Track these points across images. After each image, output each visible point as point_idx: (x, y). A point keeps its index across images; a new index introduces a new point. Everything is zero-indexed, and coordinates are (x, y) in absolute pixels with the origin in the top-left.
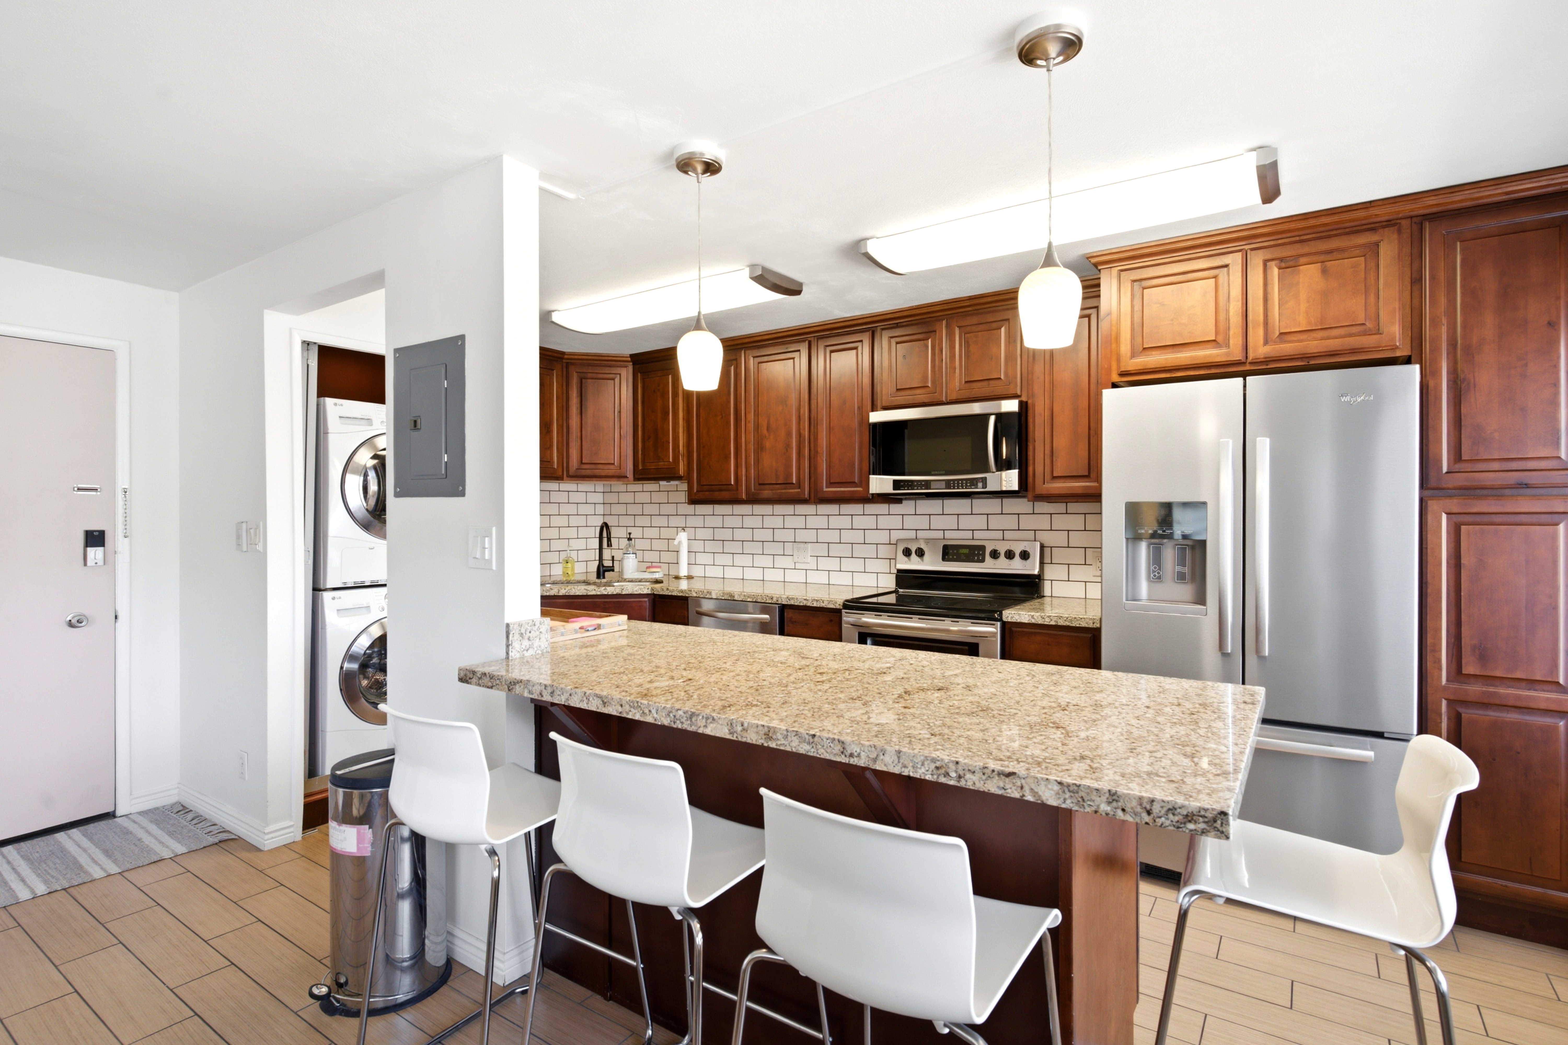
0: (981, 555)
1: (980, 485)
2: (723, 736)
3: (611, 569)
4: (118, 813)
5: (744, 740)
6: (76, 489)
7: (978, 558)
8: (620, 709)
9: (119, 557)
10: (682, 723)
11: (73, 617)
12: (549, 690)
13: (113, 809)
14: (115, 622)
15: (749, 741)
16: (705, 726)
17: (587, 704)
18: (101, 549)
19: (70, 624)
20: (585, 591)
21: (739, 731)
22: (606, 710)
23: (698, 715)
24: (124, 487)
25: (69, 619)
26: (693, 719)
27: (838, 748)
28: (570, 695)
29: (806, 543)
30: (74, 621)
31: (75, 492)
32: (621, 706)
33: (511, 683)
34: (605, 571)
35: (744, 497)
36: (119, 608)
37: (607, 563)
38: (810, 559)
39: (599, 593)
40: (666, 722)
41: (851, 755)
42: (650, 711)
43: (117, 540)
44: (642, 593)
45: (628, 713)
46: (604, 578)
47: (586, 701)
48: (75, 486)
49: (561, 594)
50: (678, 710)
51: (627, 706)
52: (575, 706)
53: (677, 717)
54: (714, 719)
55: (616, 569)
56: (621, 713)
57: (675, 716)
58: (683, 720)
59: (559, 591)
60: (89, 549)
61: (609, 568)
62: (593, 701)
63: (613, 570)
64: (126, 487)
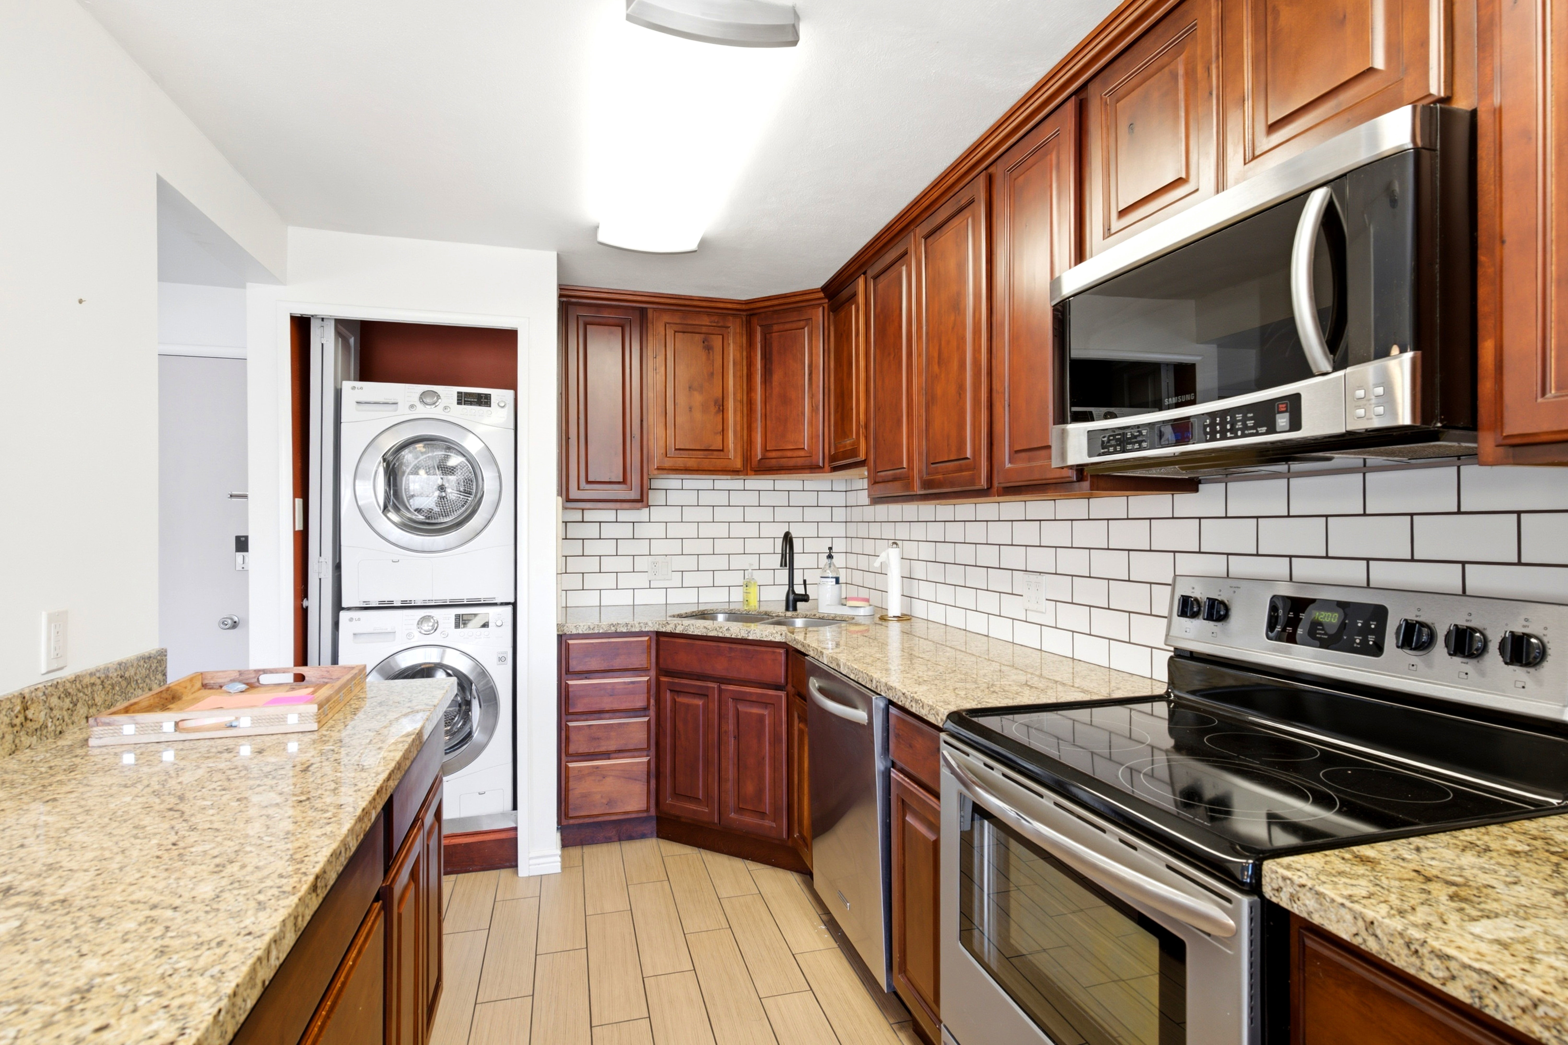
0: (1372, 632)
1: (1282, 420)
7: (1365, 641)
20: (705, 630)
29: (1040, 573)
34: (796, 601)
37: (799, 590)
44: (773, 640)
46: (795, 610)
48: (227, 492)
49: (677, 631)
59: (676, 627)
61: (802, 597)
63: (807, 601)
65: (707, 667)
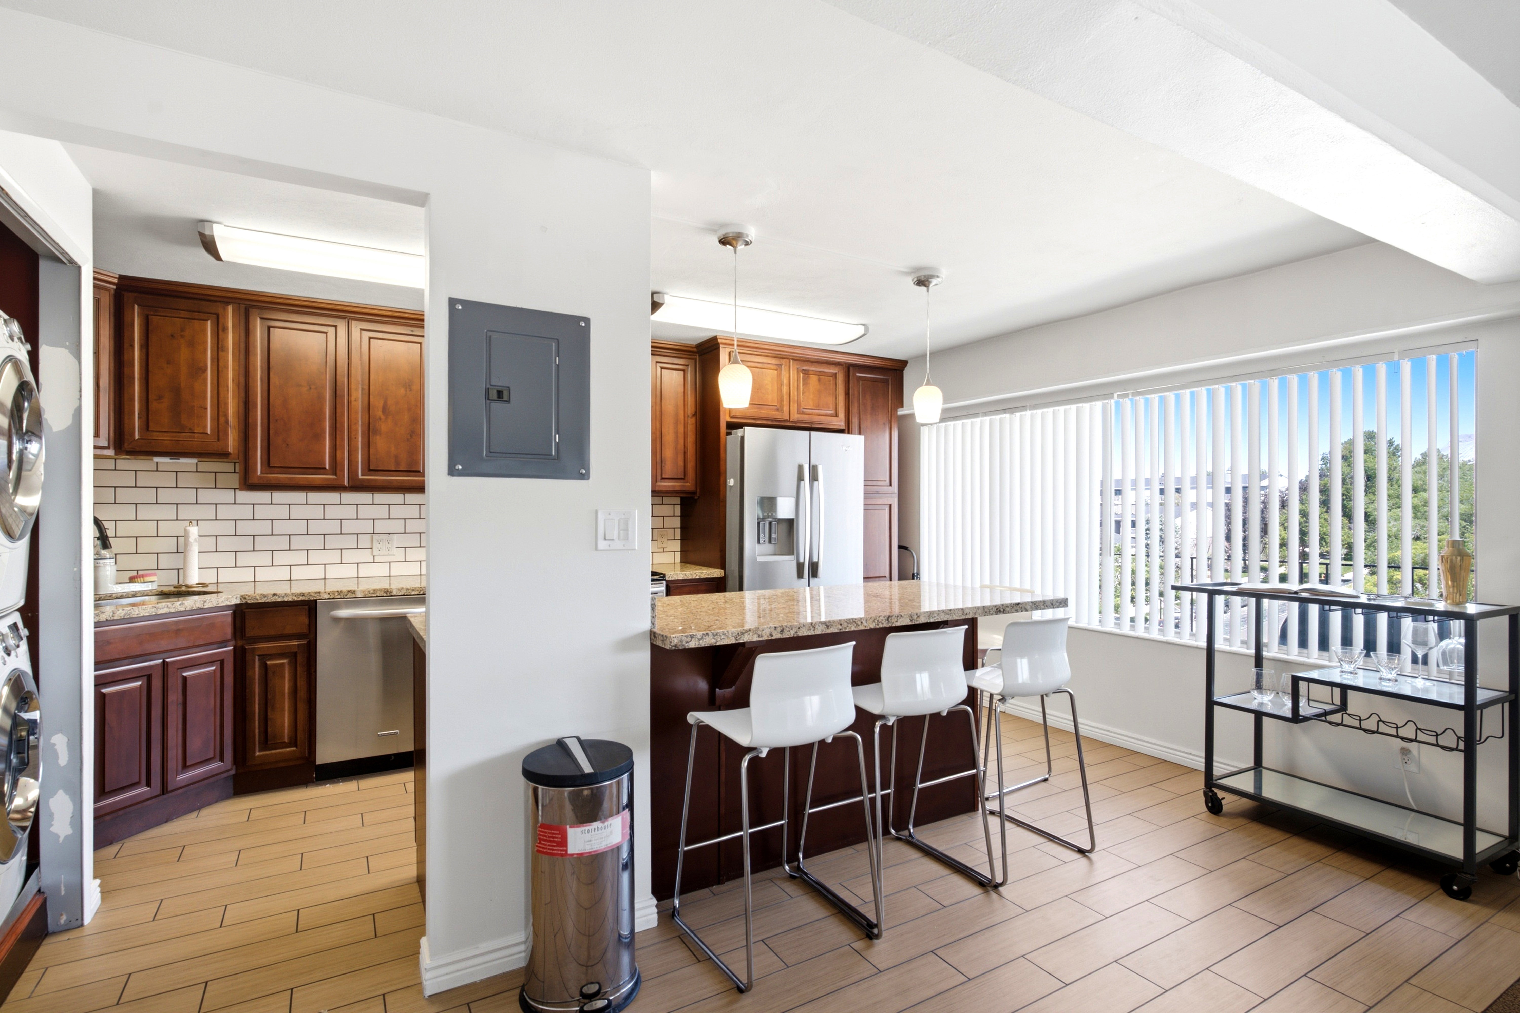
2: (907, 624)
5: (918, 623)
8: (840, 627)
10: (883, 624)
12: (779, 630)
15: (921, 622)
16: (897, 621)
17: (814, 630)
21: (915, 619)
22: (829, 631)
23: (892, 616)
26: (889, 620)
27: (961, 612)
28: (799, 628)
29: (389, 534)
32: (841, 625)
33: (738, 634)
35: (346, 484)
38: (395, 551)
40: (872, 626)
41: (966, 614)
42: (862, 622)
45: (846, 628)
47: (812, 629)
50: (879, 617)
51: (846, 624)
52: (803, 635)
53: (880, 621)
54: (901, 616)
56: (841, 629)
57: (878, 621)
58: (883, 622)
62: (819, 628)
65: (151, 647)
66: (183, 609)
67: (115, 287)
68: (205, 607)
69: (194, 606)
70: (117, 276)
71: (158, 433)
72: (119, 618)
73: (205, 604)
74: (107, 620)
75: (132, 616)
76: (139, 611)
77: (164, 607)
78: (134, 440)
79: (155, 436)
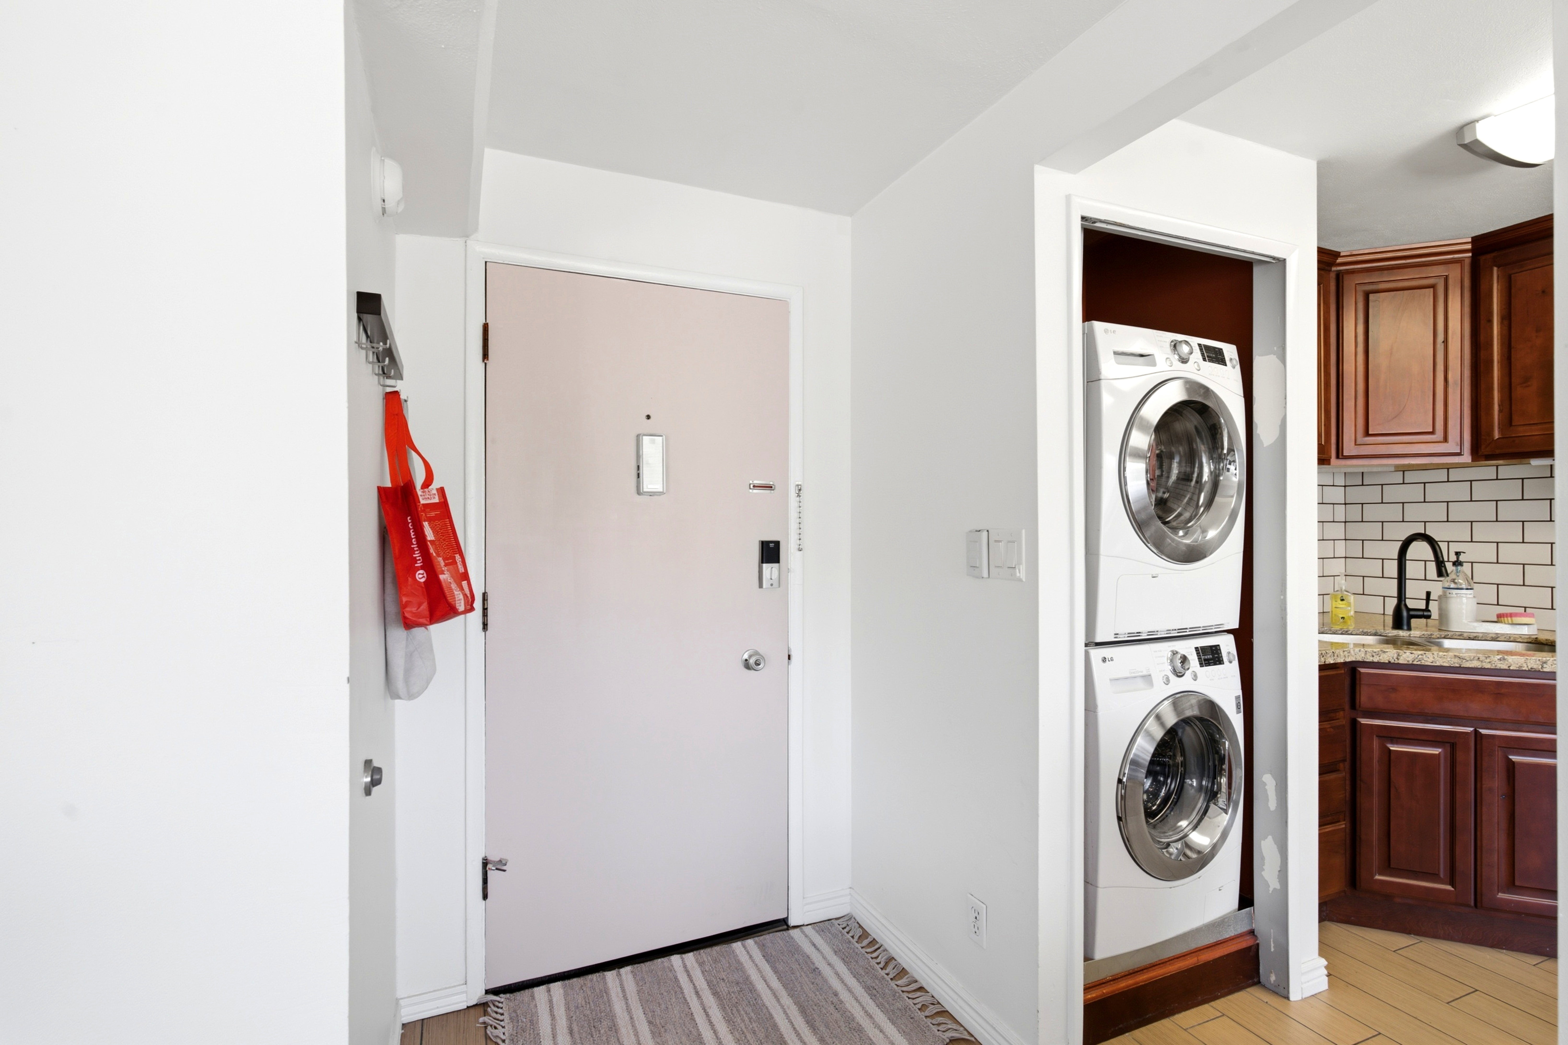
3: (1425, 614)
4: (792, 922)
6: (752, 486)
9: (791, 576)
11: (750, 657)
13: (786, 916)
14: (789, 663)
18: (775, 565)
19: (747, 665)
24: (797, 483)
25: (746, 656)
30: (752, 661)
31: (751, 491)
34: (1411, 617)
36: (791, 646)
37: (1414, 604)
39: (1488, 666)
43: (788, 552)
46: (1409, 629)
48: (751, 482)
55: (1435, 614)
60: (764, 565)
61: (1421, 613)
63: (1429, 617)
64: (800, 483)
65: (1454, 707)
66: (1504, 667)
67: (1470, 254)
68: (1545, 670)
69: (1525, 665)
70: (1470, 240)
71: (1524, 428)
72: (1406, 662)
73: (1545, 665)
74: (1390, 662)
75: (1423, 663)
76: (1434, 658)
77: (1473, 660)
78: (1493, 440)
79: (1523, 431)
